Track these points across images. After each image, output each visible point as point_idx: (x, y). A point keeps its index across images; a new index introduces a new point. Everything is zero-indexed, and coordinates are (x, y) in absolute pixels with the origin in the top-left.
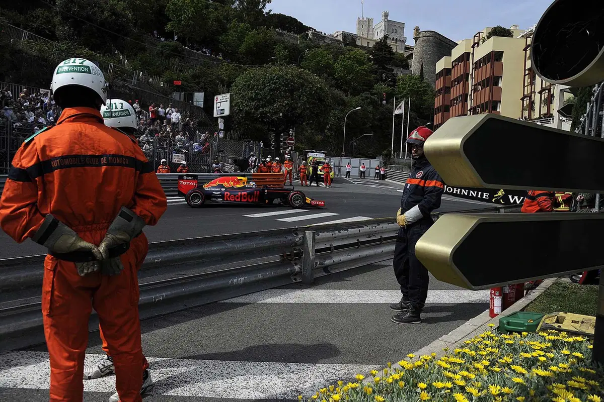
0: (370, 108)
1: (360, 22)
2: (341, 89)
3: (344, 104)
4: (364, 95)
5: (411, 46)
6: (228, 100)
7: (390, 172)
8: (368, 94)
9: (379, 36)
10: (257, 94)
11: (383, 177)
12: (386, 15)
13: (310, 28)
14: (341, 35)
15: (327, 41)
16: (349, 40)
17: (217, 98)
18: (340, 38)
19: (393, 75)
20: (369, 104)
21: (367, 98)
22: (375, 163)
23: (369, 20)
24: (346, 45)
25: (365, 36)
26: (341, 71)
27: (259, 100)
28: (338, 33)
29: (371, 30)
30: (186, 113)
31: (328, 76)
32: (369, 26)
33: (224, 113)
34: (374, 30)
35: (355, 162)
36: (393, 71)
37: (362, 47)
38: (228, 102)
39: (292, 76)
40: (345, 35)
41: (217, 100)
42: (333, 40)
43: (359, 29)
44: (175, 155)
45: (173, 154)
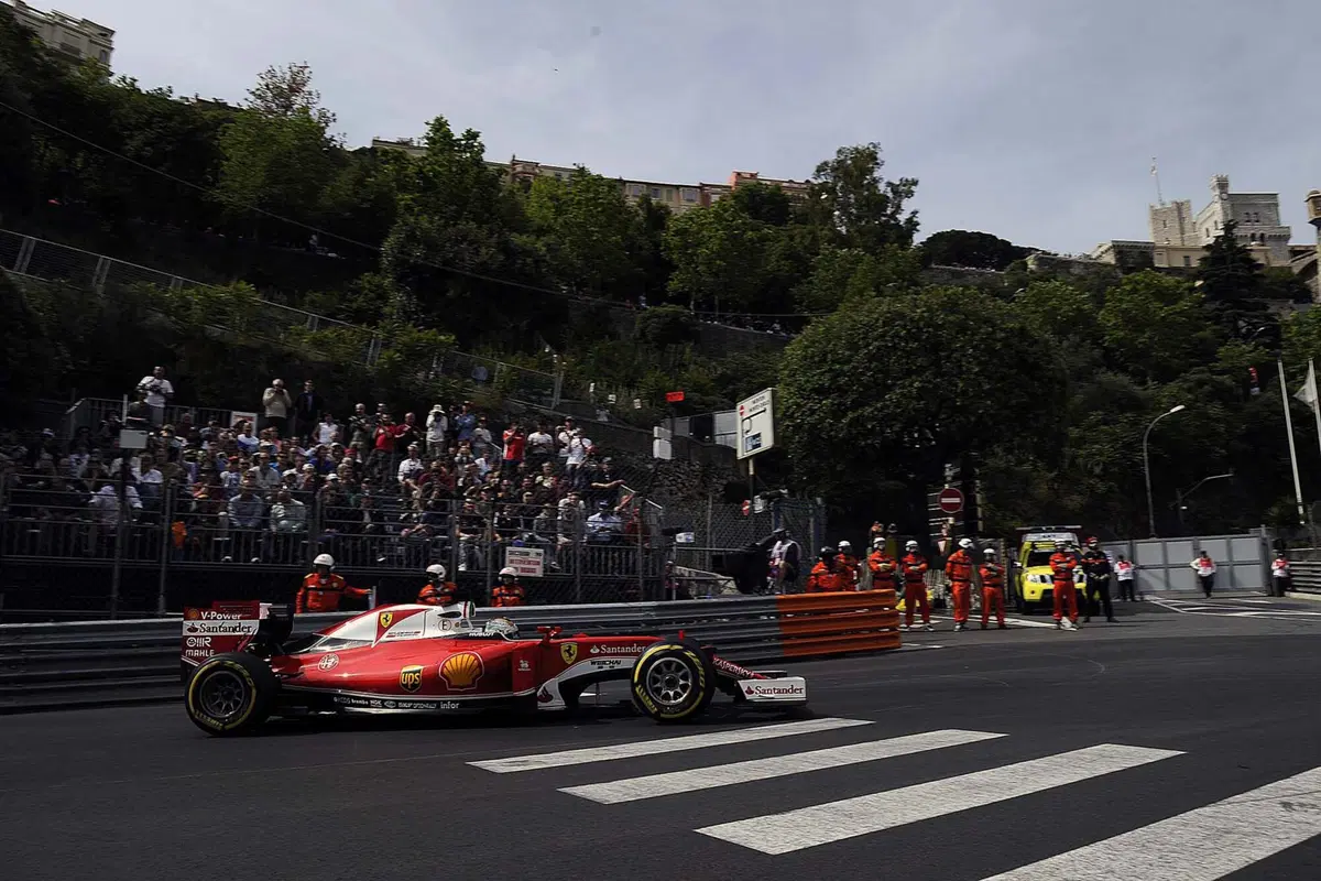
0: (1215, 409)
1: (1155, 213)
2: (1124, 370)
3: (1139, 406)
4: (1194, 376)
5: (1307, 247)
6: (769, 408)
7: (1301, 569)
8: (1203, 372)
9: (1208, 226)
10: (837, 375)
11: (1282, 586)
12: (1223, 185)
13: (1030, 251)
14: (1111, 252)
15: (1076, 270)
16: (1133, 257)
17: (742, 408)
18: (1110, 259)
19: (1269, 317)
20: (1211, 398)
21: (1201, 383)
22: (1247, 547)
23: (1179, 207)
24: (1128, 271)
25: (1175, 242)
26: (1116, 327)
27: (842, 391)
28: (1102, 249)
29: (1188, 227)
30: (690, 464)
31: (1083, 341)
32: (1181, 219)
33: (759, 446)
34: (1197, 226)
35: (1180, 549)
36: (1265, 307)
37: (1171, 271)
38: (769, 411)
39: (929, 310)
40: (1120, 249)
41: (742, 414)
42: (1089, 265)
43: (1156, 231)
44: (512, 553)
45: (508, 548)
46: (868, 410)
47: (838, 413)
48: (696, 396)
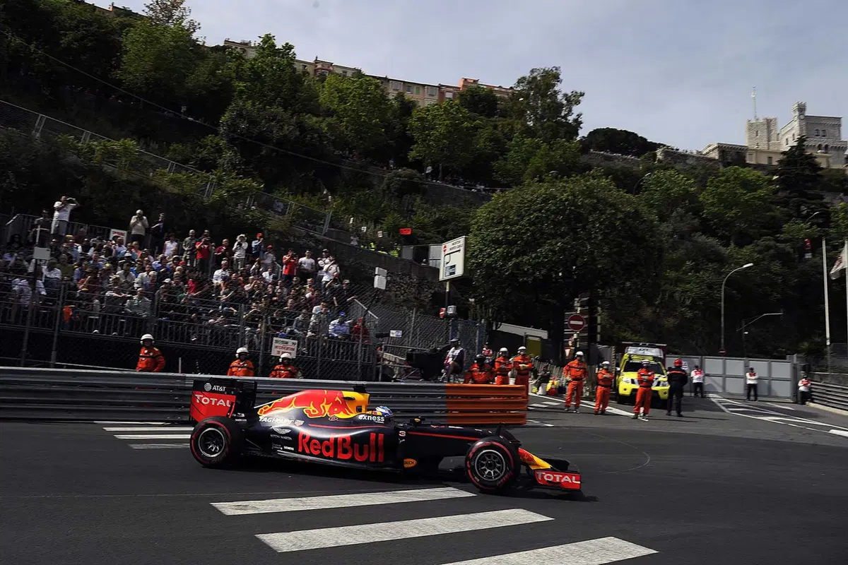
0: (776, 267)
1: (751, 126)
2: (714, 235)
3: (721, 260)
4: (762, 242)
6: (462, 249)
7: (818, 387)
8: (769, 240)
9: (787, 138)
10: (507, 233)
12: (801, 109)
13: (659, 145)
14: (716, 151)
15: (690, 162)
16: (732, 156)
17: (445, 247)
18: (715, 155)
19: (824, 205)
20: (773, 258)
21: (768, 248)
22: (782, 369)
23: (769, 123)
24: (727, 164)
25: (763, 146)
26: (713, 204)
28: (711, 148)
29: (774, 137)
30: (410, 278)
31: (686, 213)
32: (769, 131)
33: (454, 273)
34: (780, 136)
35: (736, 366)
36: (822, 198)
37: (757, 167)
38: (462, 253)
39: (573, 194)
40: (723, 149)
41: (445, 251)
42: (701, 159)
43: (750, 138)
44: (277, 341)
45: (275, 338)
46: (526, 258)
47: (506, 258)
48: (420, 232)
